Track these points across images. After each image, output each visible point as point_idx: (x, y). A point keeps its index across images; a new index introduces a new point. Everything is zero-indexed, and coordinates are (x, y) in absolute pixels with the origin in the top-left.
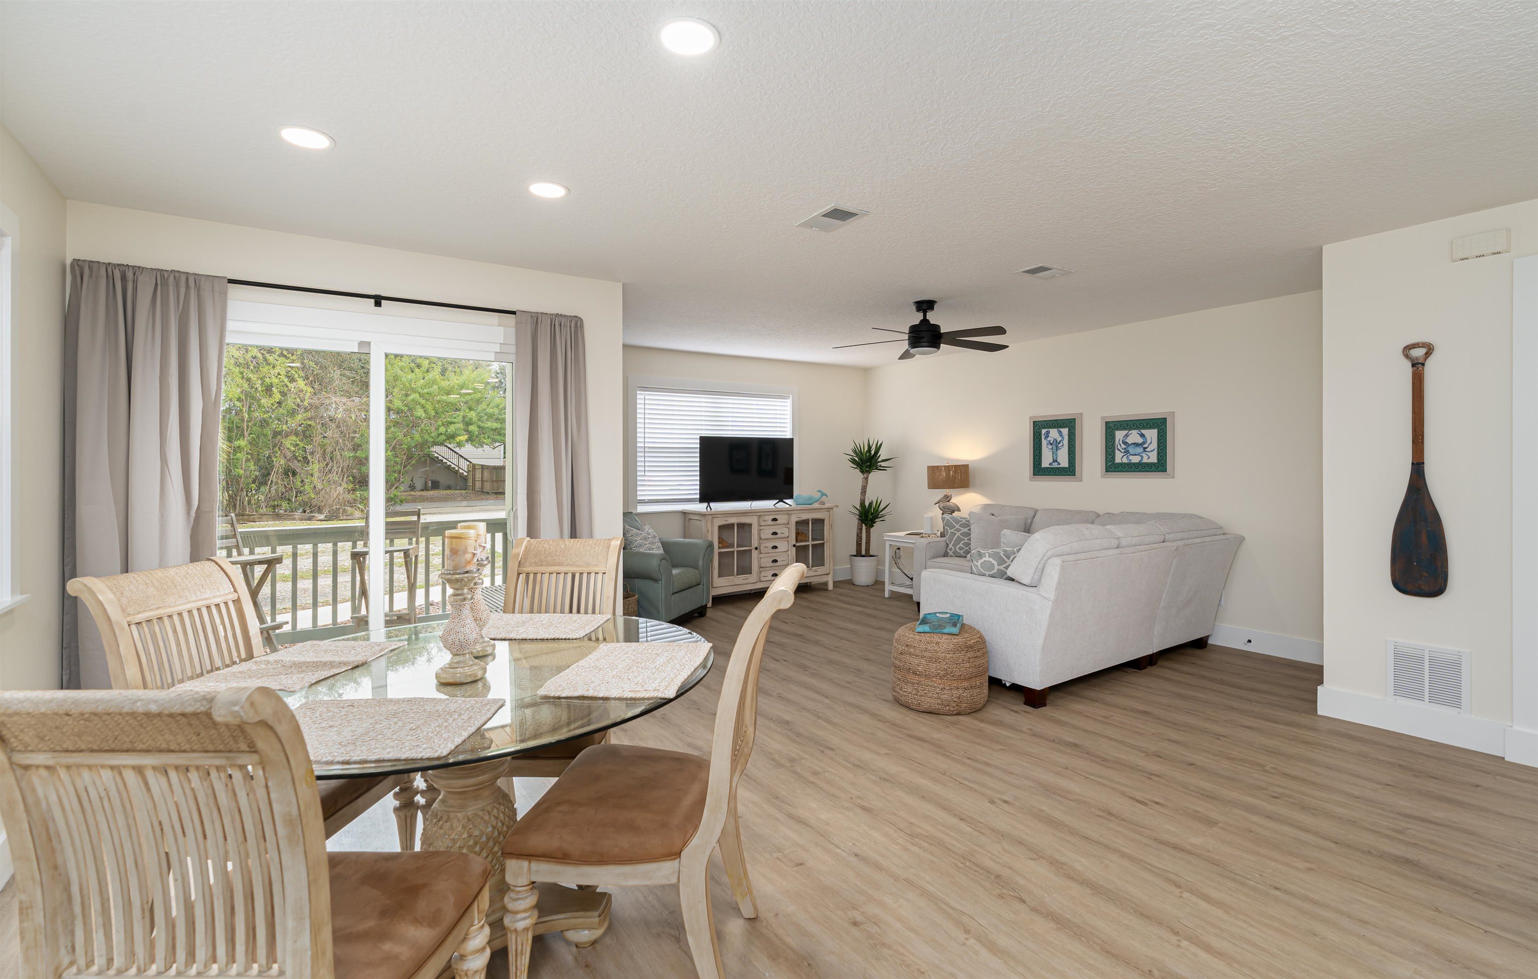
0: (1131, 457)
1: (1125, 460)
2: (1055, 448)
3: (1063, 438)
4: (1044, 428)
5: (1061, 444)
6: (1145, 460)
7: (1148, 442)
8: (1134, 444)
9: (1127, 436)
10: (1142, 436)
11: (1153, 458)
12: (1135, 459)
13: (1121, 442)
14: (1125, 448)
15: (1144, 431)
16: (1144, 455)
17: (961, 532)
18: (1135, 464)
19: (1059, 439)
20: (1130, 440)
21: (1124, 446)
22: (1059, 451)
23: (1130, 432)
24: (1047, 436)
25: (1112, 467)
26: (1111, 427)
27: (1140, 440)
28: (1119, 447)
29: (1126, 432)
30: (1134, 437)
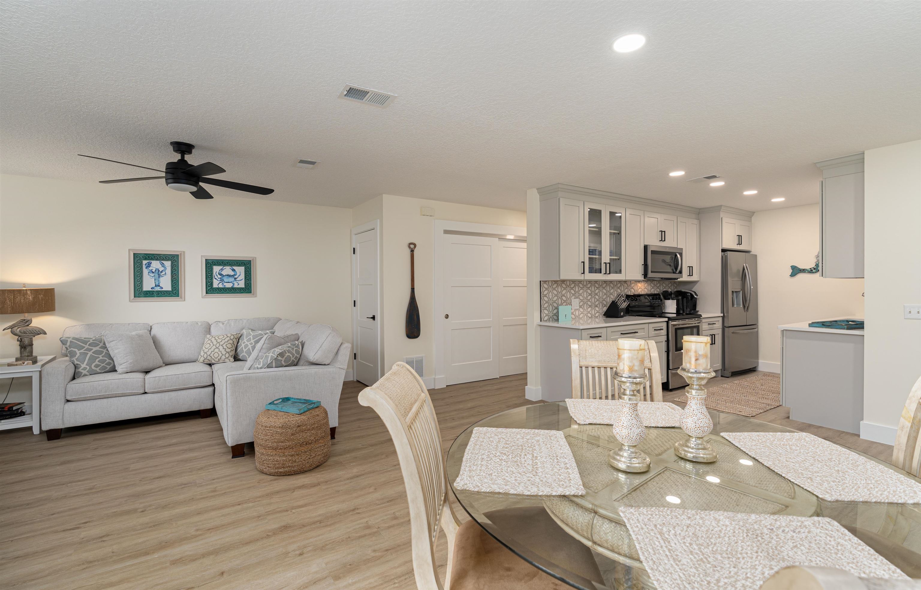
0: (225, 284)
1: (221, 286)
2: (157, 275)
3: (165, 268)
4: (146, 259)
5: (164, 273)
6: (236, 286)
7: (238, 274)
8: (228, 275)
9: (222, 270)
10: (233, 270)
11: (242, 285)
12: (229, 285)
13: (217, 274)
14: (221, 278)
15: (234, 268)
16: (235, 283)
17: (93, 351)
18: (228, 288)
19: (161, 269)
20: (224, 273)
21: (219, 276)
22: (161, 279)
23: (225, 267)
24: (148, 266)
25: (210, 289)
26: (210, 264)
27: (232, 273)
28: (216, 277)
29: (221, 267)
30: (227, 270)
